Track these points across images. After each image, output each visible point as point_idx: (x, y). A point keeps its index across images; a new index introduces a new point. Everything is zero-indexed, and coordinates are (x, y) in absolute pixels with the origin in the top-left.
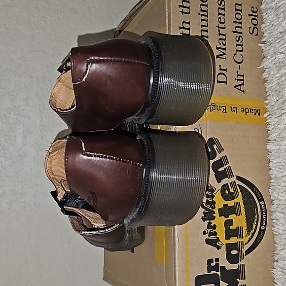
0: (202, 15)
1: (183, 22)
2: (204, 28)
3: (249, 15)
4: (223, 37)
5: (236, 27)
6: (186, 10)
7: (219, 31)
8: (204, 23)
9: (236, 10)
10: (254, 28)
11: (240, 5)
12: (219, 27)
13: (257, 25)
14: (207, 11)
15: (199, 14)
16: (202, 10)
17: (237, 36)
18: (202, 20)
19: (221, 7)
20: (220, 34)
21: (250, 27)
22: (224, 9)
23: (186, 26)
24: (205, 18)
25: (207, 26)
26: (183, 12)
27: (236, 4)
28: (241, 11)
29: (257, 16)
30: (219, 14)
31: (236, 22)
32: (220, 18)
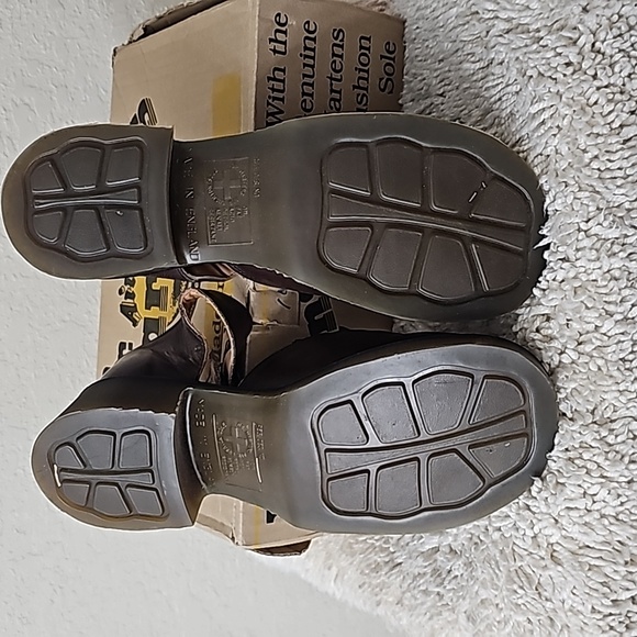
0: (306, 56)
1: (275, 69)
2: (307, 80)
3: (382, 57)
4: (337, 96)
5: (360, 78)
6: (280, 47)
7: (331, 84)
8: (308, 71)
9: (362, 48)
10: (388, 80)
11: (369, 39)
12: (331, 78)
13: (392, 75)
14: (313, 50)
15: (301, 55)
16: (306, 48)
17: (358, 95)
18: (305, 65)
19: (338, 42)
20: (332, 91)
21: (381, 79)
22: (342, 47)
23: (279, 75)
24: (311, 62)
25: (312, 77)
26: (275, 51)
27: (362, 38)
28: (368, 49)
29: (393, 59)
30: (334, 55)
31: (361, 70)
32: (334, 62)
